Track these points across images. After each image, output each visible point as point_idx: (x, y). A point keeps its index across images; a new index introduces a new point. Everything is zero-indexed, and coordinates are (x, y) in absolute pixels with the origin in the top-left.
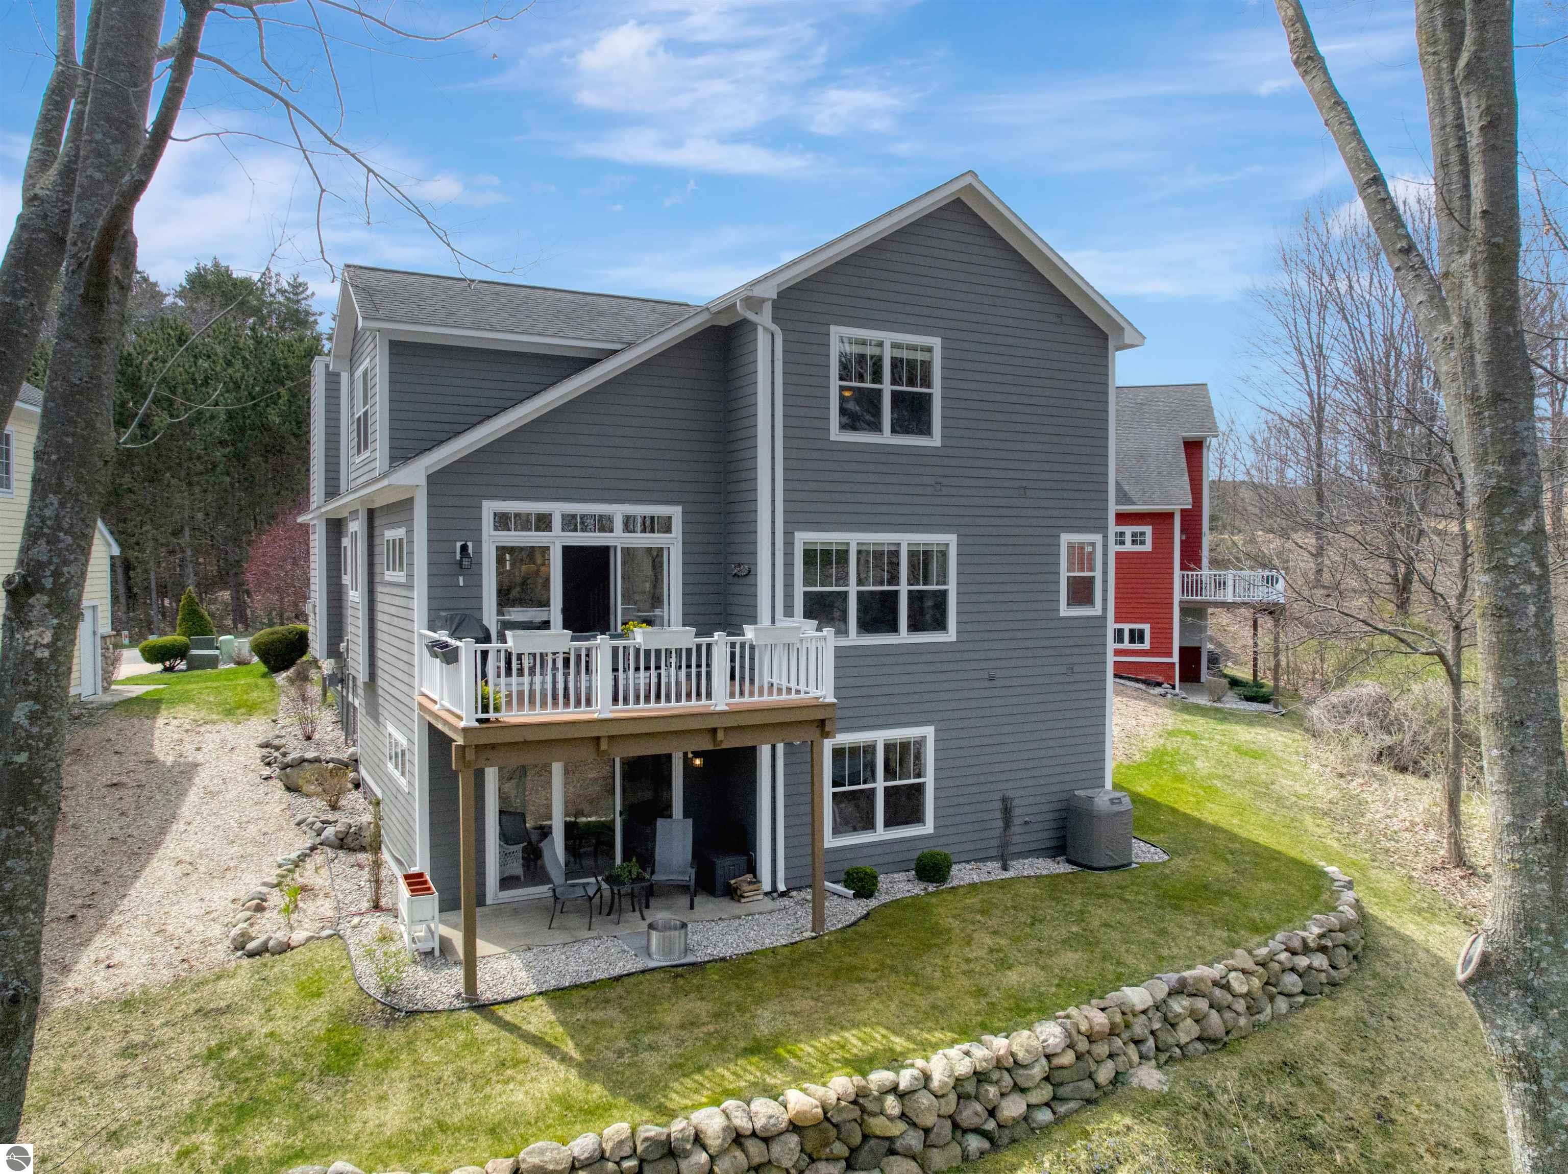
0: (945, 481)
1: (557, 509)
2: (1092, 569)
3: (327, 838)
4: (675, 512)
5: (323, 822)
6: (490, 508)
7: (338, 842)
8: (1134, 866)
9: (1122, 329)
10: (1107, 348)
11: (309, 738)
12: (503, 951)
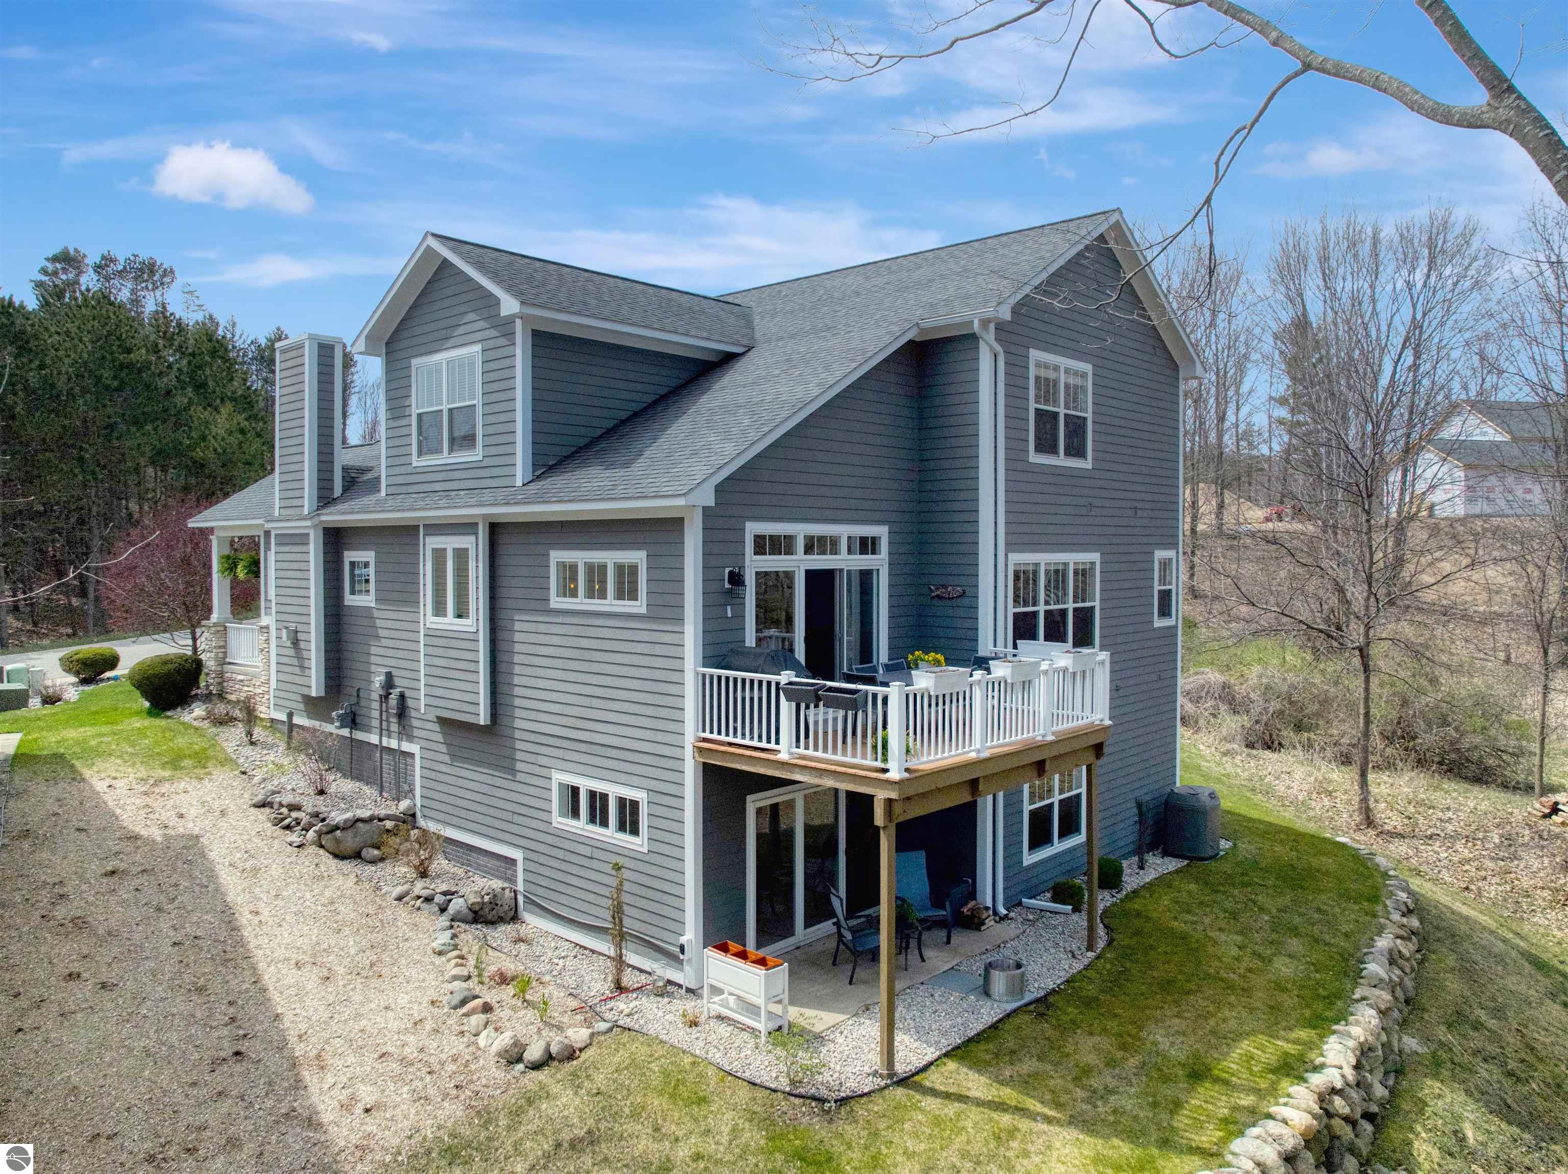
0: (1096, 502)
1: (800, 530)
2: (1170, 584)
3: (459, 912)
4: (881, 532)
5: (445, 893)
6: (753, 528)
7: (471, 915)
8: (1222, 853)
9: (1194, 362)
10: (1178, 379)
11: (321, 792)
12: (844, 1017)
